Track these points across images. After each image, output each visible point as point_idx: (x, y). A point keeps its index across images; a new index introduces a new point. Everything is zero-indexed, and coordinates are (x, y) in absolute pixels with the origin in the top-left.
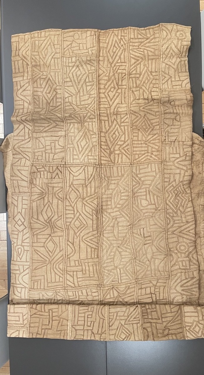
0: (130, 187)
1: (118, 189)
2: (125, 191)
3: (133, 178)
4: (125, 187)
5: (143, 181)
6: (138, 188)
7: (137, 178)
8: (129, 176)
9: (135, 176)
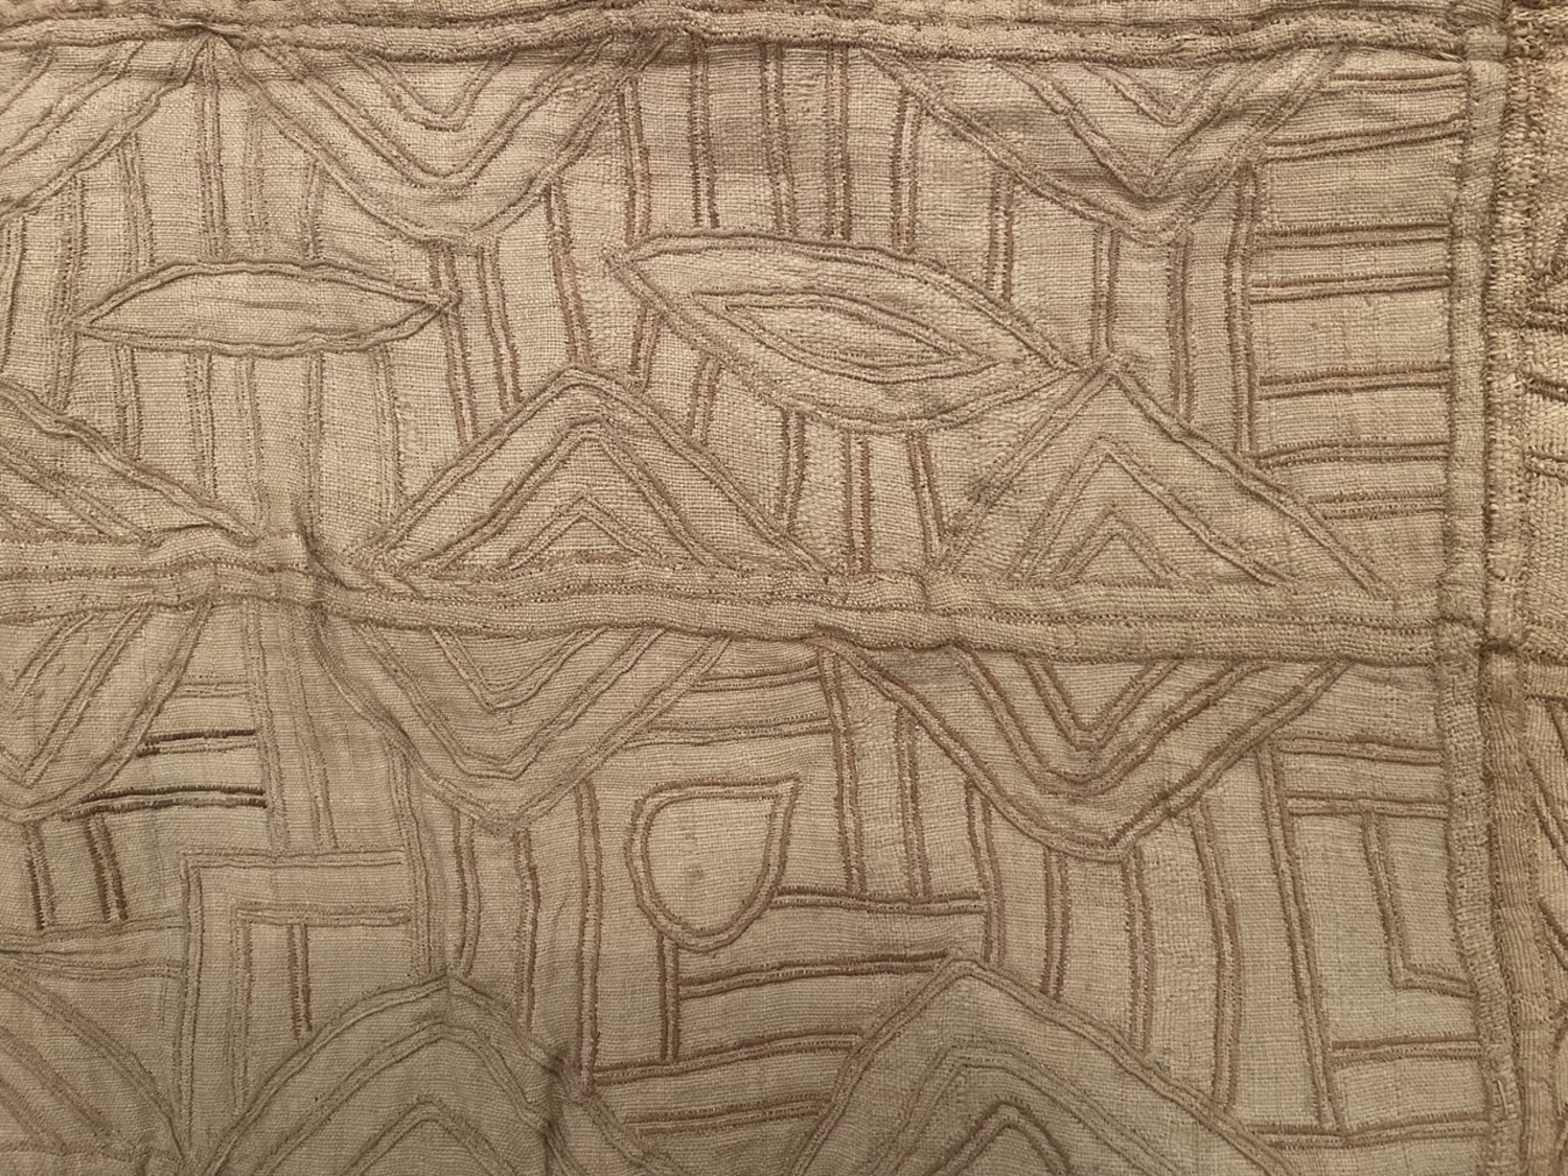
0: (1022, 599)
1: (1000, 374)
2: (953, 501)
3: (1194, 674)
4: (1031, 506)
5: (1132, 869)
6: (994, 749)
7: (1184, 751)
8: (1240, 599)
9: (1236, 710)
